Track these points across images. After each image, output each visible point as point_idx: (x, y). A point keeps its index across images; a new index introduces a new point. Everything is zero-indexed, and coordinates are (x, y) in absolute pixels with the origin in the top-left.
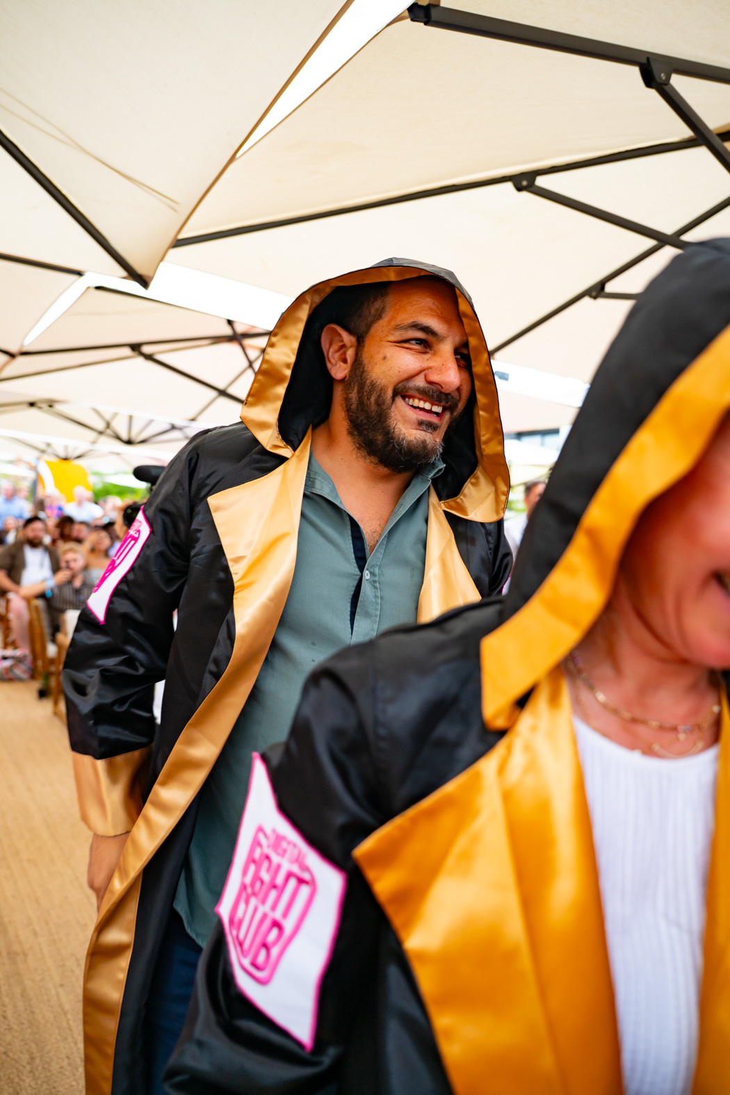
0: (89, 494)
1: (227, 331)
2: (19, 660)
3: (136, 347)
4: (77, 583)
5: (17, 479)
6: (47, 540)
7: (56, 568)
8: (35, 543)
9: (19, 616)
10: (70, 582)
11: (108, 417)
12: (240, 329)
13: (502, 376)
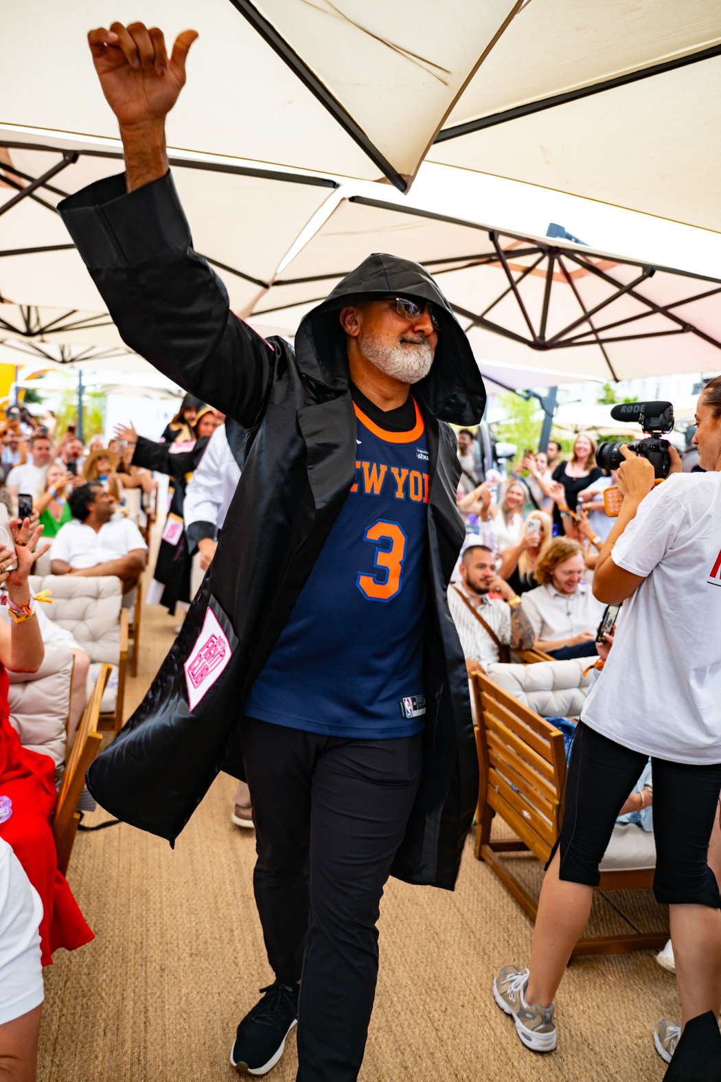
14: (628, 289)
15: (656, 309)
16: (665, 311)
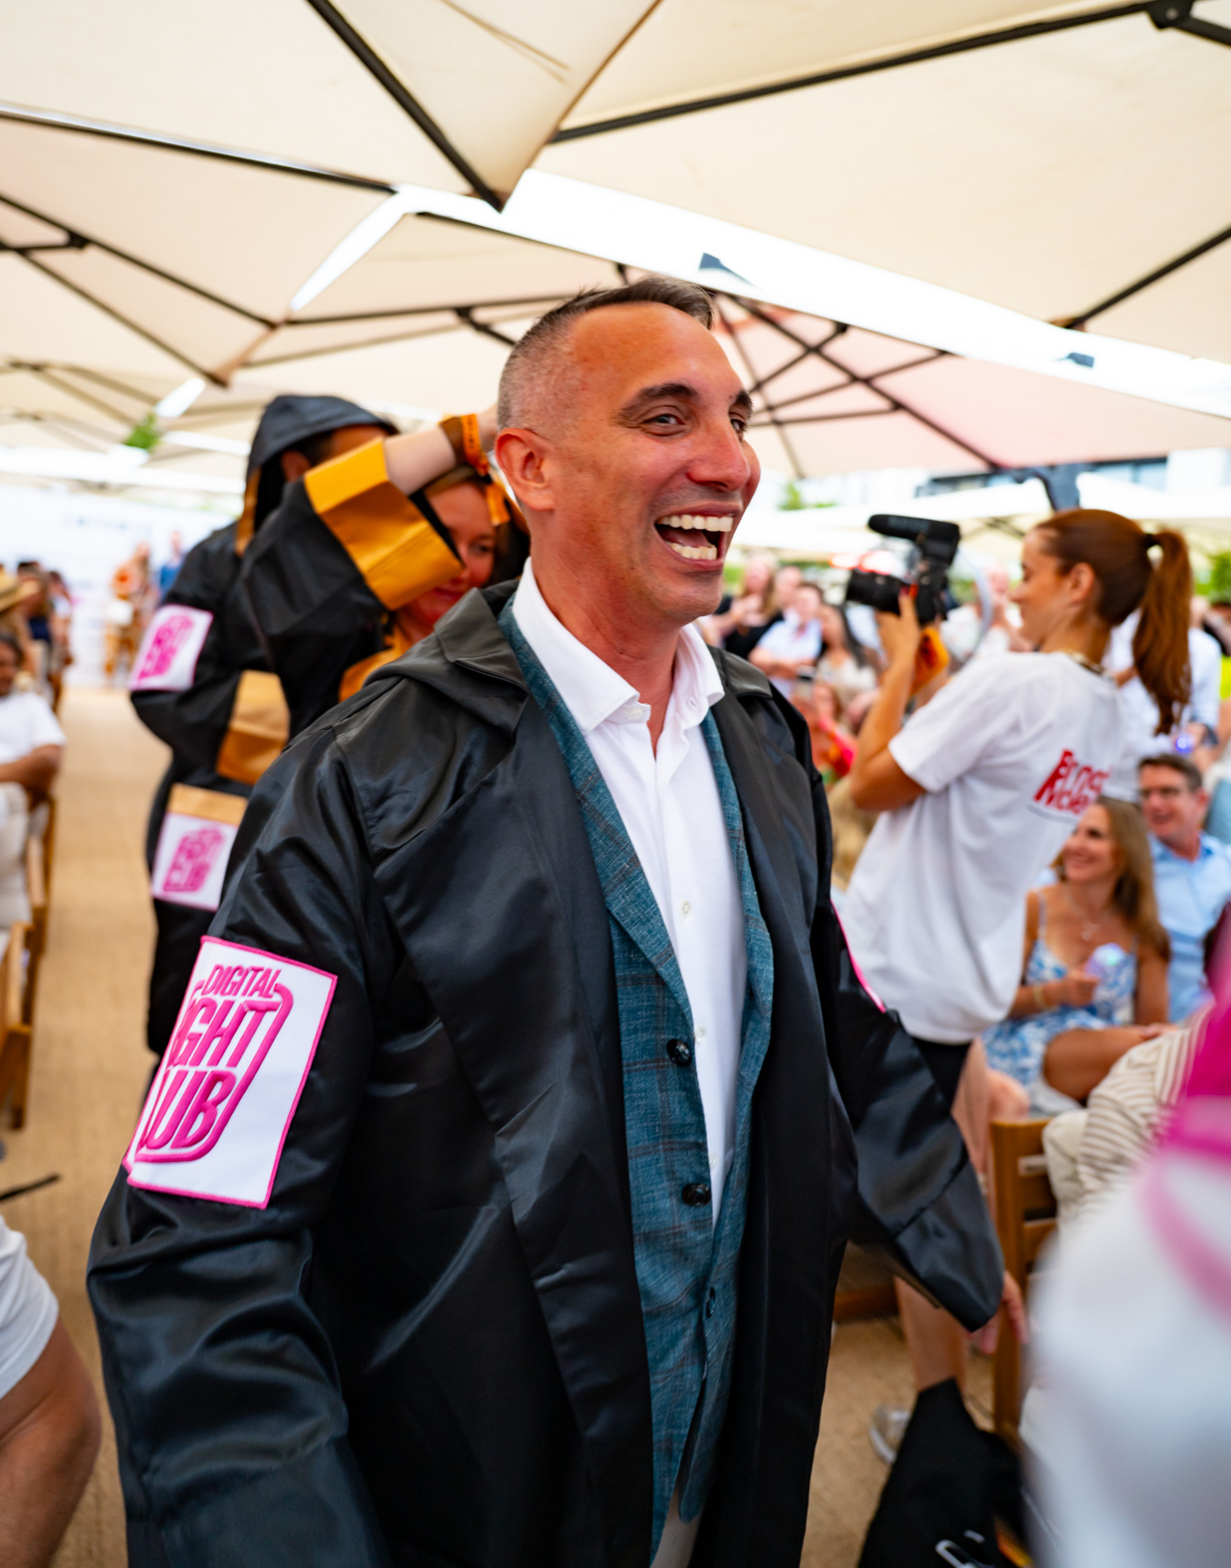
3: (464, 313)
13: (1083, 360)
14: (815, 350)
15: (854, 379)
16: (867, 381)
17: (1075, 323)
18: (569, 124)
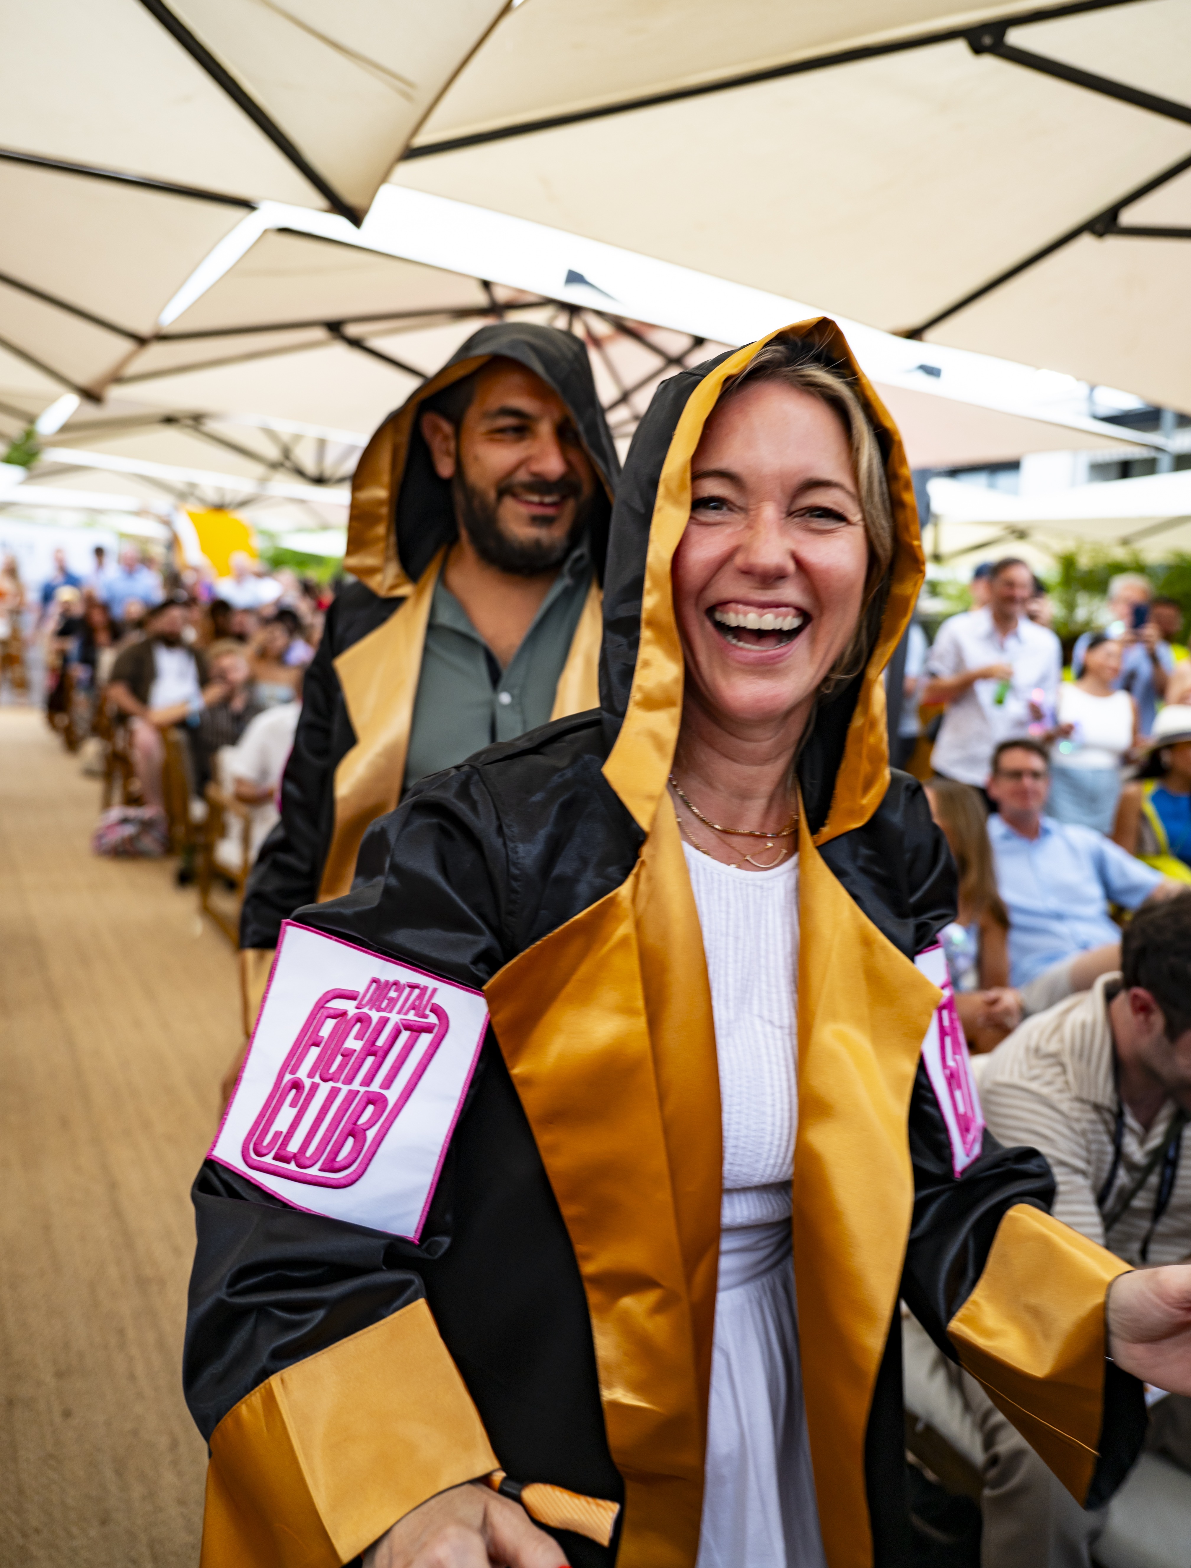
0: (256, 565)
1: (480, 299)
2: (146, 825)
3: (335, 328)
4: (238, 704)
5: (145, 541)
6: (190, 635)
7: (204, 679)
8: (172, 641)
9: (148, 756)
10: (226, 701)
11: (285, 437)
12: (501, 295)
13: (931, 371)
14: (678, 361)
17: (915, 334)
18: (420, 140)
